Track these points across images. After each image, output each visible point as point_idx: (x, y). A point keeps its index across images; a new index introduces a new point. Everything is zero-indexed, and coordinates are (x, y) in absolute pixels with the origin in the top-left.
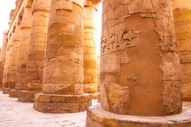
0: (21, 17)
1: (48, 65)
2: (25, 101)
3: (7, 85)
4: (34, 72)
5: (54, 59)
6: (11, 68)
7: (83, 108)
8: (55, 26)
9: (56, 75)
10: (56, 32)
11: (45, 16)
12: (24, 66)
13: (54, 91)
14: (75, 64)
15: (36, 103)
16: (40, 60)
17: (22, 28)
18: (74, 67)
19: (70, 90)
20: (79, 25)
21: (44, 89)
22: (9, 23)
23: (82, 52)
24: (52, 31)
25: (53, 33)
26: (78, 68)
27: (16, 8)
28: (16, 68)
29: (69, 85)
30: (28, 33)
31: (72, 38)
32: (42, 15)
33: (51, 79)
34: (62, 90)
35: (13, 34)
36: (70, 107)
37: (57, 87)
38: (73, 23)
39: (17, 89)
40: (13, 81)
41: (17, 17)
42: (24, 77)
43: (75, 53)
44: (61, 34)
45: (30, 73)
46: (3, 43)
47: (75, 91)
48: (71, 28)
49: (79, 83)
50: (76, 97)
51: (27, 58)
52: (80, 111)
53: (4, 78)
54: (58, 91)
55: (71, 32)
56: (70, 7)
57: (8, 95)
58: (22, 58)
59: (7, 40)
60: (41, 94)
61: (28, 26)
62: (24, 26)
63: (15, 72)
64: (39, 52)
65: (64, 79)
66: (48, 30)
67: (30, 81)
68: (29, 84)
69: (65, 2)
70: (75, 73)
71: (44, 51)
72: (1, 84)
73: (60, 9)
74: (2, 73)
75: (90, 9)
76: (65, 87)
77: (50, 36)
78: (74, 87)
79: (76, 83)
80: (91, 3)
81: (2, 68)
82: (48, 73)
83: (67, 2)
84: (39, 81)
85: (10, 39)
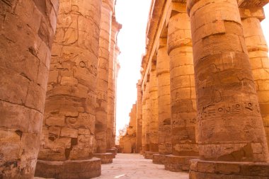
0: (154, 62)
1: (204, 117)
2: (175, 170)
3: (148, 147)
4: (182, 129)
5: (212, 108)
6: (151, 126)
8: (203, 62)
9: (218, 130)
10: (207, 68)
11: (185, 52)
12: (167, 122)
13: (218, 156)
14: (246, 111)
15: (193, 173)
16: (188, 112)
17: (159, 74)
18: (245, 115)
19: (245, 153)
20: (241, 50)
21: (202, 153)
22: (141, 72)
23: (254, 91)
24: (202, 69)
25: (204, 71)
26: (252, 117)
27: (147, 52)
28: (156, 125)
29: (242, 145)
30: (167, 78)
31: (233, 72)
32: (181, 52)
33: (210, 137)
34: (231, 154)
35: (147, 84)
37: (224, 149)
38: (232, 50)
39: (160, 153)
40: (155, 142)
41: (150, 63)
42: (167, 136)
43: (243, 95)
44: (215, 70)
45: (176, 131)
46: (138, 97)
47: (255, 155)
48: (229, 59)
49: (260, 141)
50: (259, 166)
51: (170, 112)
53: (143, 139)
54: (225, 155)
55: (230, 64)
56: (221, 29)
58: (163, 112)
59: (142, 92)
60: (199, 160)
62: (159, 71)
63: (156, 131)
64: (184, 101)
65: (232, 136)
66: (196, 68)
67: (178, 141)
68: (177, 145)
69: (213, 24)
70: (249, 126)
71: (191, 99)
72: (141, 146)
73: (207, 37)
74: (141, 133)
75: (249, 22)
76: (236, 148)
77: (200, 77)
78: (251, 149)
79: (253, 142)
80: (247, 12)
81: (140, 127)
82: (205, 129)
83: (215, 24)
84: (190, 141)
85: (145, 90)
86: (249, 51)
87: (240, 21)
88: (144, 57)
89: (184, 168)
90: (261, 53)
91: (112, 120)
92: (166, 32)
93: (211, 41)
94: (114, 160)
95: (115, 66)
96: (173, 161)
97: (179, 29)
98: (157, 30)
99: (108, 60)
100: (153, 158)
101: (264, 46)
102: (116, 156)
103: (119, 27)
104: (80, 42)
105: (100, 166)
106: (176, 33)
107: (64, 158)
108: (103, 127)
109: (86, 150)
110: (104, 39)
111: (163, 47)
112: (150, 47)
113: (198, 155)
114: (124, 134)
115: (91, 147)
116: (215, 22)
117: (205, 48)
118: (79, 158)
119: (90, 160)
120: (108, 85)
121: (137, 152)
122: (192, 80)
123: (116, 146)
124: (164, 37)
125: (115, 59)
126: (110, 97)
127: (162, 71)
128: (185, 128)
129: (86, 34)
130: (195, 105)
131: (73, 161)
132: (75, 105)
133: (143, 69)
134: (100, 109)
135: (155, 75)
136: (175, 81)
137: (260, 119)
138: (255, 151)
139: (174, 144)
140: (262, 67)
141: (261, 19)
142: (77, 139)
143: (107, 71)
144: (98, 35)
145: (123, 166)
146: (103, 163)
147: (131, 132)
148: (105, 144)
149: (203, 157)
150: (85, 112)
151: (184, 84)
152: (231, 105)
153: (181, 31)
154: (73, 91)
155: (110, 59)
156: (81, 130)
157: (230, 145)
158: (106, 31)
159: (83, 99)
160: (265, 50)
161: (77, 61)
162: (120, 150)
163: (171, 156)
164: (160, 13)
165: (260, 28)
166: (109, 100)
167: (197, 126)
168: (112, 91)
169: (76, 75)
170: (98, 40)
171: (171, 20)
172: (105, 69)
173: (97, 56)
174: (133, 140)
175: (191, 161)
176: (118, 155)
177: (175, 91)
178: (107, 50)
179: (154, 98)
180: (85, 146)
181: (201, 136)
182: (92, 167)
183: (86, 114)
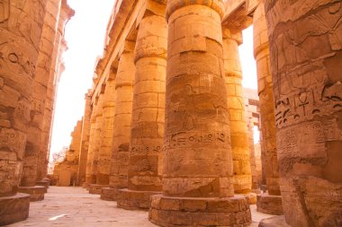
0: (114, 70)
1: (172, 146)
2: (130, 208)
3: (94, 178)
4: (142, 158)
5: (182, 136)
6: (101, 152)
7: (238, 221)
8: (178, 81)
9: (188, 162)
10: (182, 89)
11: (156, 65)
12: (123, 148)
13: (184, 191)
14: (218, 143)
15: (155, 211)
16: (152, 137)
17: (118, 86)
18: (217, 147)
19: (213, 188)
20: (218, 73)
21: (165, 188)
22: (94, 80)
24: (175, 89)
25: (177, 92)
26: (224, 150)
27: (105, 55)
28: (108, 151)
29: (210, 180)
30: (130, 92)
31: (209, 98)
32: (151, 63)
33: (177, 170)
34: (199, 190)
35: (101, 96)
37: (191, 183)
38: (211, 73)
39: (111, 187)
40: (104, 172)
41: (108, 70)
43: (216, 124)
44: (190, 93)
45: (135, 160)
46: (86, 112)
47: (221, 191)
48: (207, 82)
49: (228, 175)
50: (224, 202)
51: (129, 134)
53: (87, 167)
54: (192, 191)
55: (207, 88)
56: (202, 46)
58: (119, 135)
59: (92, 106)
60: (161, 196)
61: (126, 82)
62: (120, 82)
63: (107, 158)
64: (148, 124)
65: (201, 169)
66: (168, 87)
67: (136, 173)
68: (135, 177)
69: (193, 39)
70: (219, 159)
71: (156, 122)
72: (84, 176)
73: (186, 52)
74: (86, 159)
75: (228, 43)
76: (204, 183)
77: (172, 97)
78: (219, 184)
79: (222, 177)
80: (228, 32)
81: (85, 151)
82: (172, 160)
83: (196, 39)
84: (151, 173)
85: (96, 104)
87: (221, 41)
88: (101, 61)
89: (142, 206)
91: (47, 139)
92: (135, 35)
93: (189, 58)
94: (46, 195)
95: (57, 67)
96: (128, 197)
97: (152, 35)
98: (123, 29)
99: (50, 57)
100: (102, 193)
101: (239, 73)
102: (48, 190)
103: (71, 13)
104: (12, 23)
105: (28, 205)
106: (148, 39)
108: (35, 150)
110: (48, 26)
111: (128, 52)
112: (111, 50)
113: (161, 190)
114: (61, 160)
115: (16, 179)
116: (197, 36)
117: (182, 66)
119: (14, 197)
120: (47, 90)
121: (78, 185)
122: (160, 100)
123: (48, 176)
124: (132, 40)
125: (60, 56)
126: (47, 109)
127: (123, 82)
128: (146, 157)
129: (23, 14)
130: (162, 130)
133: (96, 76)
134: (33, 124)
135: (114, 86)
136: (140, 98)
138: (222, 186)
139: (131, 176)
140: (235, 96)
141: (239, 43)
143: (48, 72)
144: (42, 19)
145: (60, 203)
146: (34, 200)
147: (72, 157)
148: (35, 173)
149: (167, 193)
150: (11, 127)
151: (151, 103)
152: (203, 135)
153: (154, 38)
155: (53, 57)
157: (198, 180)
158: (52, 16)
159: (10, 110)
160: (240, 77)
161: (5, 51)
162: (53, 181)
163: (126, 190)
164: (130, 8)
166: (46, 112)
167: (163, 155)
168: (51, 100)
170: (41, 26)
171: (144, 21)
172: (45, 68)
173: (37, 50)
174: (73, 169)
175: (153, 196)
176: (51, 189)
177: (139, 111)
178: (51, 43)
179: (108, 116)
180: (7, 176)
181: (167, 168)
182: (16, 206)
183: (13, 131)
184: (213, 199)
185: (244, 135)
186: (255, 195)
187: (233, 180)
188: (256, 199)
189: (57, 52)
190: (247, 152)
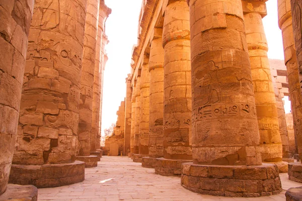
0: (147, 55)
1: (199, 118)
2: (166, 174)
3: (137, 149)
4: (175, 130)
5: (208, 109)
6: (141, 126)
7: (266, 189)
8: (201, 58)
9: (214, 133)
10: (205, 66)
11: (182, 46)
12: (158, 122)
13: (212, 160)
14: (242, 114)
15: (186, 178)
16: (182, 112)
17: (151, 69)
18: (242, 118)
19: (239, 157)
20: (241, 47)
21: (195, 156)
22: (132, 66)
23: (252, 92)
25: (201, 68)
26: (248, 120)
27: (139, 43)
28: (147, 125)
29: (236, 149)
30: (161, 74)
31: (233, 72)
32: (177, 45)
33: (205, 140)
34: (225, 157)
35: (138, 79)
36: (242, 187)
37: (217, 152)
38: (232, 47)
39: (151, 156)
40: (145, 144)
41: (142, 56)
42: (159, 138)
43: (240, 96)
44: (214, 68)
45: (168, 132)
46: (127, 93)
47: (248, 159)
48: (229, 57)
49: (254, 144)
50: (252, 169)
51: (162, 111)
52: (261, 195)
53: (131, 140)
54: (219, 159)
55: (230, 62)
56: (222, 22)
57: (141, 164)
58: (155, 111)
59: (132, 88)
60: (192, 164)
62: (152, 65)
63: (146, 131)
64: (178, 99)
65: (227, 139)
66: (193, 65)
67: (170, 143)
68: (169, 148)
69: (213, 17)
70: (245, 128)
71: (186, 98)
72: (129, 148)
73: (206, 31)
74: (130, 133)
75: (251, 17)
76: (230, 152)
77: (197, 74)
78: (245, 153)
79: (248, 145)
80: (250, 7)
81: (128, 127)
82: (200, 131)
83: (216, 17)
84: (183, 144)
85: (135, 86)
86: (250, 49)
87: (242, 16)
88: (136, 49)
89: (175, 172)
90: (261, 52)
91: (98, 118)
92: (162, 22)
93: (210, 36)
94: (98, 163)
95: (102, 58)
96: (164, 165)
97: (177, 20)
98: (152, 18)
99: (94, 50)
100: (142, 161)
101: (264, 45)
102: (101, 159)
103: (108, 12)
104: (62, 26)
105: (83, 170)
106: (173, 23)
107: (42, 161)
108: (88, 127)
109: (68, 152)
110: (90, 25)
111: (158, 38)
112: (143, 38)
113: (191, 159)
114: (110, 134)
115: (73, 149)
116: (216, 14)
117: (205, 43)
118: (59, 162)
119: (73, 164)
120: (94, 78)
121: (125, 155)
122: (188, 77)
123: (101, 148)
124: (159, 27)
125: (102, 49)
126: (96, 93)
127: (155, 65)
129: (69, 18)
130: (190, 105)
131: (52, 165)
132: (54, 101)
133: (134, 62)
134: (84, 106)
135: (148, 69)
136: (170, 78)
137: (255, 121)
138: (248, 155)
139: (165, 147)
140: (261, 67)
141: (263, 15)
142: (57, 139)
143: (93, 63)
144: (84, 20)
145: (109, 170)
146: (87, 166)
147: (118, 132)
148: (90, 145)
149: (197, 161)
150: (67, 109)
151: (180, 81)
152: (228, 106)
153: (179, 22)
154: (53, 85)
155: (96, 49)
156: (62, 129)
157: (224, 149)
158: (93, 16)
159: (65, 95)
160: (266, 49)
161: (58, 49)
162: (105, 152)
163: (162, 159)
165: (262, 24)
166: (94, 96)
167: (192, 127)
168: (98, 85)
169: (56, 66)
170: (83, 25)
171: (168, 8)
172: (90, 59)
173: (82, 45)
174: (120, 142)
175: (184, 164)
176: (104, 158)
177: (169, 89)
178: (94, 38)
179: (145, 95)
180: (66, 148)
181: (196, 139)
182: (75, 171)
183: (67, 112)
184: (240, 167)
185: (272, 106)
186: (286, 163)
187: (262, 149)
188: (287, 168)
189: (99, 45)
190: (277, 122)
